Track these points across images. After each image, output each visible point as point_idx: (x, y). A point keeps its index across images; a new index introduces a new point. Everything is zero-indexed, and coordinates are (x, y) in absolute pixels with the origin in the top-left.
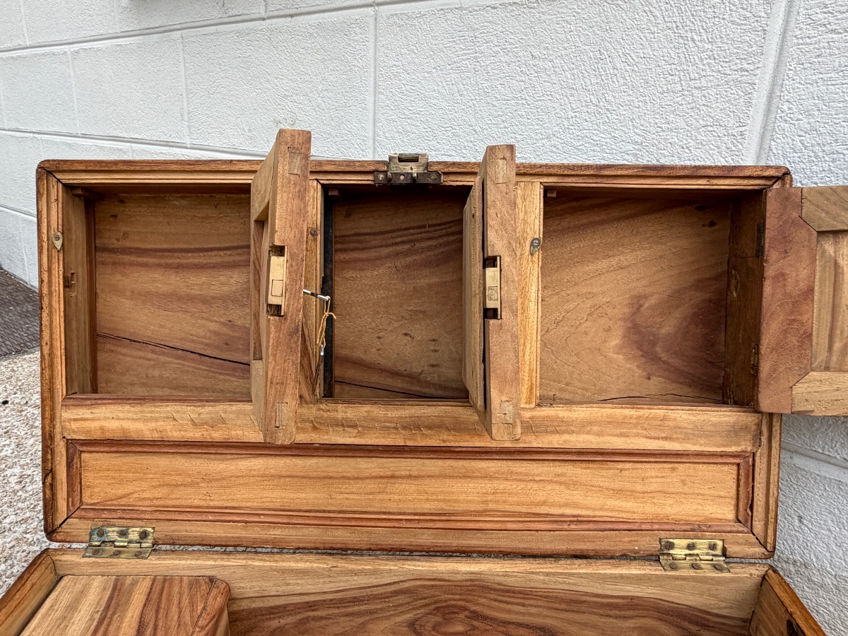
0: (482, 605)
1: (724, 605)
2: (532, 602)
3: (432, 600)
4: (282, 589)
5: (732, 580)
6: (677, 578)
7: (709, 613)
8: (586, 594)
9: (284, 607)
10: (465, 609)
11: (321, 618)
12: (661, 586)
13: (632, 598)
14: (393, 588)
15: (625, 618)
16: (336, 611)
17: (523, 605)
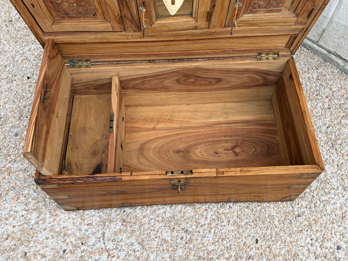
0: (199, 74)
1: (275, 69)
2: (214, 72)
3: (183, 74)
4: (136, 74)
5: (278, 62)
6: (261, 63)
7: (270, 71)
8: (232, 69)
9: (137, 78)
10: (194, 75)
11: (149, 80)
12: (255, 65)
13: (246, 69)
14: (171, 71)
15: (244, 74)
16: (154, 78)
17: (212, 73)
